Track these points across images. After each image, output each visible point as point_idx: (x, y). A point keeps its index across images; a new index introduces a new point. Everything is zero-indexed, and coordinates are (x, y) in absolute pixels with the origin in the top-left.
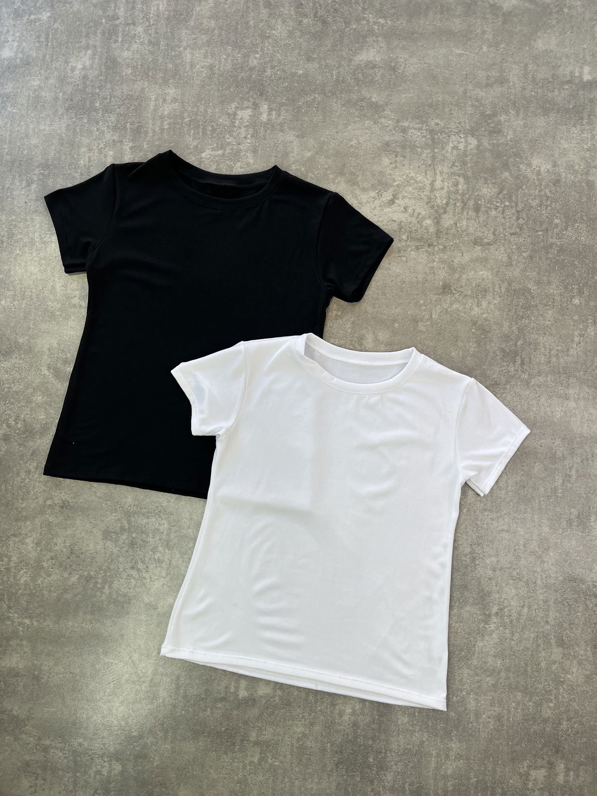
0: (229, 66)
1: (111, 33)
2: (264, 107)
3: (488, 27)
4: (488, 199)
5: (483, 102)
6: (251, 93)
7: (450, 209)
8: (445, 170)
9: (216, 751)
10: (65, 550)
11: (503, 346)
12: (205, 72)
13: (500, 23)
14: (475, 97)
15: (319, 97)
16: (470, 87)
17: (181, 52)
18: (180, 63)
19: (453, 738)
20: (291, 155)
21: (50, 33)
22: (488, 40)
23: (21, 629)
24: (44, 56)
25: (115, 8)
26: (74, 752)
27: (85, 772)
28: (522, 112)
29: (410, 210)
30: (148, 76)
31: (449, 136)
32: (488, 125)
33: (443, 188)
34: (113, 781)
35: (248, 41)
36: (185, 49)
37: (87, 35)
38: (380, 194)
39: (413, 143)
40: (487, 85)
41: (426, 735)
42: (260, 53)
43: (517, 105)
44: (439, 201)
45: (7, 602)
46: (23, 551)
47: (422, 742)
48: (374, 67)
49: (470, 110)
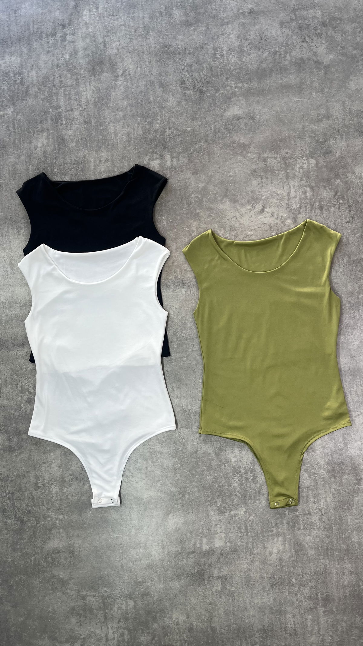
0: (140, 132)
1: (57, 119)
2: (168, 157)
3: (314, 78)
4: (328, 200)
5: (317, 133)
6: (158, 148)
7: (303, 209)
8: (296, 184)
9: (193, 585)
10: (78, 468)
11: (350, 299)
12: (125, 138)
13: (322, 74)
14: (311, 130)
15: (204, 145)
16: (306, 123)
17: (106, 126)
18: (108, 133)
19: (346, 561)
20: (190, 187)
21: (16, 123)
22: (316, 87)
23: (58, 522)
24: (14, 140)
25: (57, 100)
26: (103, 597)
27: (111, 609)
28: (344, 136)
29: (275, 215)
30: (87, 146)
31: (296, 160)
32: (322, 149)
33: (296, 197)
34: (130, 613)
35: (151, 112)
36: (109, 123)
37: (41, 122)
38: (253, 207)
39: (272, 168)
40: (318, 121)
41: (327, 561)
42: (160, 119)
43: (340, 132)
44: (294, 206)
45: (46, 506)
46: (51, 472)
47: (326, 566)
48: (239, 118)
49: (308, 140)
